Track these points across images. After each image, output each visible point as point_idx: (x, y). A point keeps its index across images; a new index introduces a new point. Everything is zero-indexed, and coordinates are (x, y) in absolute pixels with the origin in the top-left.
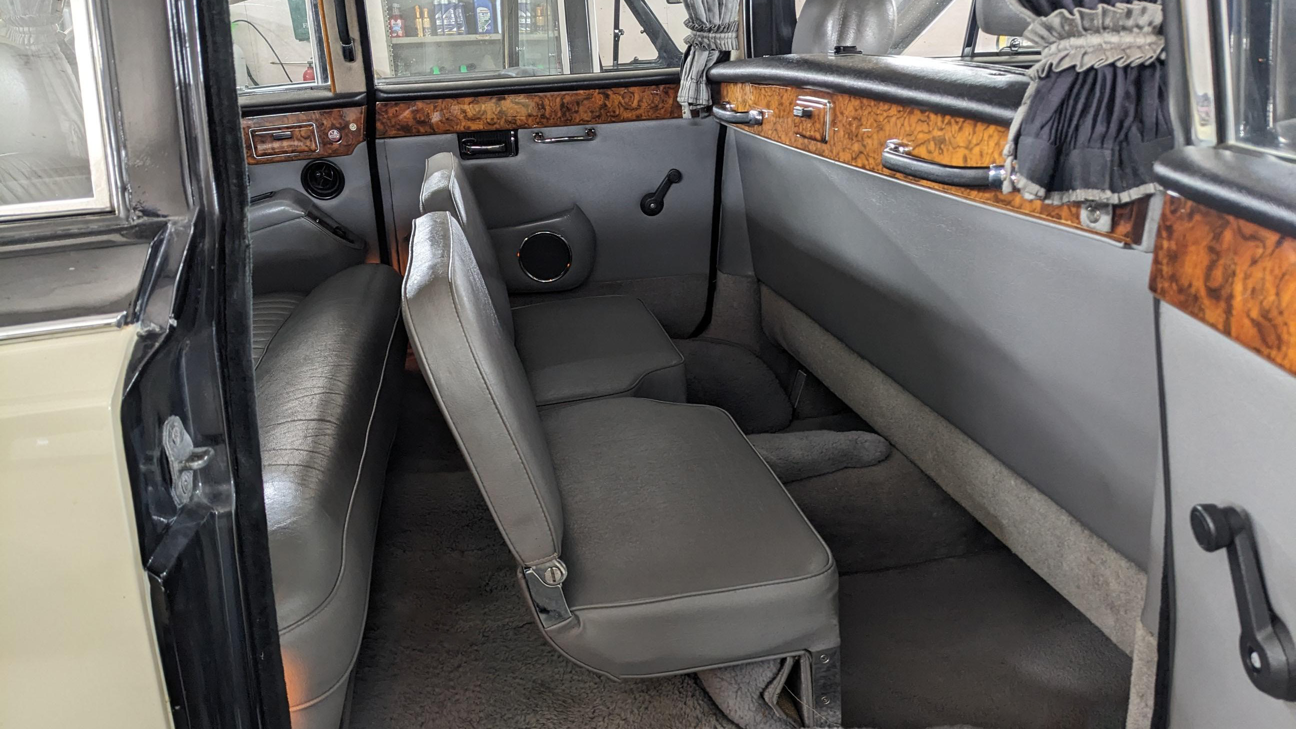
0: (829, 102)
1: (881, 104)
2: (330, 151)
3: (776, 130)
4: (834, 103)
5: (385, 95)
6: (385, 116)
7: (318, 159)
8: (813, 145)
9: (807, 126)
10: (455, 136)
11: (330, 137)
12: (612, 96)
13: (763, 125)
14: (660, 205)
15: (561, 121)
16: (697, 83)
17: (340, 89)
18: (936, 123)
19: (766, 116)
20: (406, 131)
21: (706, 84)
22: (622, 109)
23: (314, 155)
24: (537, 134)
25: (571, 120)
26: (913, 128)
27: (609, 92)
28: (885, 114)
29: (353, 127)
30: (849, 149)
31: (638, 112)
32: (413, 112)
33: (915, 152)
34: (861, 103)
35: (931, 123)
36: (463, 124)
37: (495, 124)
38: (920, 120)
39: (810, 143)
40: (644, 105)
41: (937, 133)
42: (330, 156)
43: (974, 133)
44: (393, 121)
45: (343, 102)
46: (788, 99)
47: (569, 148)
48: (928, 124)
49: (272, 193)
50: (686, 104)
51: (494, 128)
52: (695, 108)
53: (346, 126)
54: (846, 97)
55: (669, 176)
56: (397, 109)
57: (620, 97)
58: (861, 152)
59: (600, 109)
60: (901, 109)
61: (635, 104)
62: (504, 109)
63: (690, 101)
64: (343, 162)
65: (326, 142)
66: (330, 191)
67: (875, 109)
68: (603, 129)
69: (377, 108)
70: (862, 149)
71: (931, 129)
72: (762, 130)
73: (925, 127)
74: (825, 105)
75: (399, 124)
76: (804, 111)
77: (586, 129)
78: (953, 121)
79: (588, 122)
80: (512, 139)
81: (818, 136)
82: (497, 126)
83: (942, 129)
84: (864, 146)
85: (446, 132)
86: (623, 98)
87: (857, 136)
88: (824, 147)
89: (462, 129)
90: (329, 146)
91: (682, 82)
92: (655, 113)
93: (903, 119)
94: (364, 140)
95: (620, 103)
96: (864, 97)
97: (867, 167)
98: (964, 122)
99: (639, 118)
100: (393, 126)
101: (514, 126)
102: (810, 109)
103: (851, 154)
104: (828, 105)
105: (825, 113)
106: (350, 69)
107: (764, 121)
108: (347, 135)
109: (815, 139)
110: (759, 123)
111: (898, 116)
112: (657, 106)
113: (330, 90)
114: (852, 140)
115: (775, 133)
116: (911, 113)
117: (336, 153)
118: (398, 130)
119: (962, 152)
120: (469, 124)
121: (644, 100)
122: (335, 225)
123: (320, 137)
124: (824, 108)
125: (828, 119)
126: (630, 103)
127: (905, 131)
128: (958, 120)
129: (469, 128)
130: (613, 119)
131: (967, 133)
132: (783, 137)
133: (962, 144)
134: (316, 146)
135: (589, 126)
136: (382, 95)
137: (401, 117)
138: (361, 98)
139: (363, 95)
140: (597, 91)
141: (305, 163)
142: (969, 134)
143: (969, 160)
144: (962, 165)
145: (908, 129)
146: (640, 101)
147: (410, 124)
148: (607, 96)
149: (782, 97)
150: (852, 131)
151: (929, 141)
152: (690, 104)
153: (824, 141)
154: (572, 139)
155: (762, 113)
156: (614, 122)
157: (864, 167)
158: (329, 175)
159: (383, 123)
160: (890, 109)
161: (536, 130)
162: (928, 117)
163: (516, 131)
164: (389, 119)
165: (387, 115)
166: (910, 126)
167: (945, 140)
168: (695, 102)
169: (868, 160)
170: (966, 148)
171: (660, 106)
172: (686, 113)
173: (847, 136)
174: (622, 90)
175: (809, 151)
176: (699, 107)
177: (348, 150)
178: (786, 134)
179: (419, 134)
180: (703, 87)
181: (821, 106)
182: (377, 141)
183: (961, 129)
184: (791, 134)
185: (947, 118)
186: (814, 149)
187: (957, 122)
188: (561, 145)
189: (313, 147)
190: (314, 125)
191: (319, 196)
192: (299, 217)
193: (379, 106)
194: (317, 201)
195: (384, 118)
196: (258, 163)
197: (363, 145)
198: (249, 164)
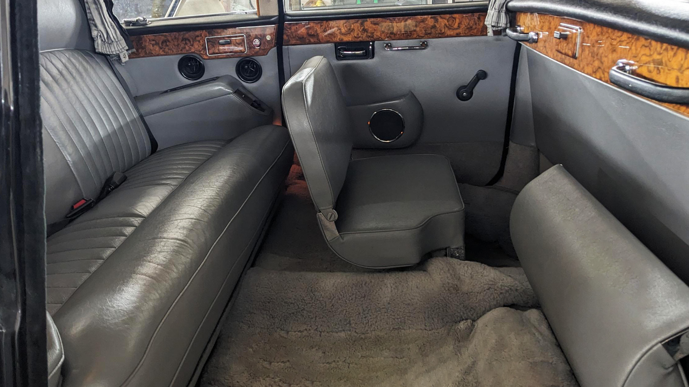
0: (580, 29)
1: (616, 31)
2: (253, 53)
3: (545, 47)
4: (584, 29)
5: (290, 18)
6: (290, 31)
7: (247, 57)
8: (568, 60)
9: (564, 47)
10: (333, 45)
11: (254, 43)
12: (440, 20)
13: (538, 43)
14: (471, 94)
15: (404, 36)
16: (499, 12)
17: (262, 13)
18: (656, 49)
19: (541, 36)
20: (302, 40)
21: (506, 13)
22: (446, 29)
23: (244, 55)
24: (387, 44)
25: (410, 36)
26: (638, 52)
27: (438, 17)
28: (618, 39)
29: (268, 38)
30: (592, 65)
31: (458, 31)
32: (307, 28)
33: (639, 71)
34: (602, 29)
35: (652, 48)
36: (339, 37)
37: (359, 37)
38: (644, 45)
39: (566, 58)
40: (463, 26)
41: (656, 57)
42: (253, 56)
43: (686, 58)
44: (294, 34)
45: (264, 21)
46: (554, 25)
47: (409, 54)
48: (650, 49)
49: (216, 77)
50: (490, 26)
51: (358, 40)
52: (497, 29)
53: (264, 37)
54: (592, 25)
55: (477, 75)
56: (297, 26)
57: (446, 21)
58: (599, 68)
59: (431, 28)
60: (630, 36)
61: (456, 26)
62: (366, 27)
63: (493, 24)
64: (261, 60)
65: (251, 47)
66: (252, 78)
67: (611, 35)
68: (433, 42)
69: (284, 26)
70: (600, 65)
71: (652, 53)
72: (537, 46)
73: (647, 51)
74: (577, 30)
75: (297, 37)
76: (561, 35)
77: (421, 42)
78: (669, 47)
79: (422, 37)
80: (370, 47)
81: (570, 53)
82: (361, 39)
83: (660, 54)
84: (602, 63)
85: (328, 42)
86: (448, 21)
87: (597, 55)
88: (575, 61)
89: (338, 40)
90: (253, 49)
91: (489, 11)
92: (470, 32)
93: (631, 43)
94: (275, 46)
95: (445, 24)
96: (604, 26)
97: (603, 79)
98: (678, 49)
99: (458, 35)
100: (294, 38)
101: (372, 39)
102: (568, 33)
103: (593, 68)
104: (579, 30)
105: (576, 37)
106: (269, 1)
107: (539, 40)
108: (264, 43)
109: (568, 56)
110: (536, 41)
111: (628, 41)
112: (471, 27)
113: (256, 14)
114: (594, 57)
115: (544, 49)
116: (637, 39)
117: (257, 54)
118: (297, 40)
119: (675, 74)
120: (343, 37)
121: (463, 23)
122: (254, 99)
123: (248, 43)
124: (576, 33)
125: (579, 40)
126: (453, 25)
127: (632, 53)
128: (673, 47)
129: (342, 39)
130: (440, 36)
131: (680, 59)
132: (549, 52)
133: (675, 67)
134: (245, 49)
135: (423, 40)
136: (288, 17)
137: (299, 32)
138: (275, 20)
139: (278, 17)
140: (430, 16)
141: (238, 59)
142: (682, 60)
143: (680, 81)
144: (674, 85)
145: (634, 52)
146: (460, 24)
147: (305, 36)
148: (437, 21)
149: (550, 23)
150: (594, 51)
151: (649, 62)
152: (493, 26)
153: (574, 57)
154: (411, 48)
155: (537, 34)
156: (440, 37)
157: (600, 79)
158: (253, 68)
159: (287, 36)
160: (621, 36)
161: (387, 42)
162: (650, 43)
163: (373, 42)
164: (292, 33)
165: (290, 30)
166: (636, 50)
167: (662, 62)
168: (496, 25)
169: (604, 74)
170: (679, 70)
171: (474, 27)
172: (490, 33)
173: (590, 55)
174: (448, 16)
175: (565, 64)
176: (499, 28)
177: (265, 52)
178: (551, 51)
179: (310, 43)
180: (503, 15)
181: (574, 31)
182: (283, 47)
183: (675, 54)
184: (554, 50)
185: (665, 45)
186: (568, 62)
187: (672, 49)
188: (403, 52)
189: (243, 49)
190: (245, 36)
191: (246, 80)
192: (229, 93)
193: (286, 25)
194: (244, 84)
195: (289, 32)
196: (210, 58)
197: (274, 49)
198: (204, 59)
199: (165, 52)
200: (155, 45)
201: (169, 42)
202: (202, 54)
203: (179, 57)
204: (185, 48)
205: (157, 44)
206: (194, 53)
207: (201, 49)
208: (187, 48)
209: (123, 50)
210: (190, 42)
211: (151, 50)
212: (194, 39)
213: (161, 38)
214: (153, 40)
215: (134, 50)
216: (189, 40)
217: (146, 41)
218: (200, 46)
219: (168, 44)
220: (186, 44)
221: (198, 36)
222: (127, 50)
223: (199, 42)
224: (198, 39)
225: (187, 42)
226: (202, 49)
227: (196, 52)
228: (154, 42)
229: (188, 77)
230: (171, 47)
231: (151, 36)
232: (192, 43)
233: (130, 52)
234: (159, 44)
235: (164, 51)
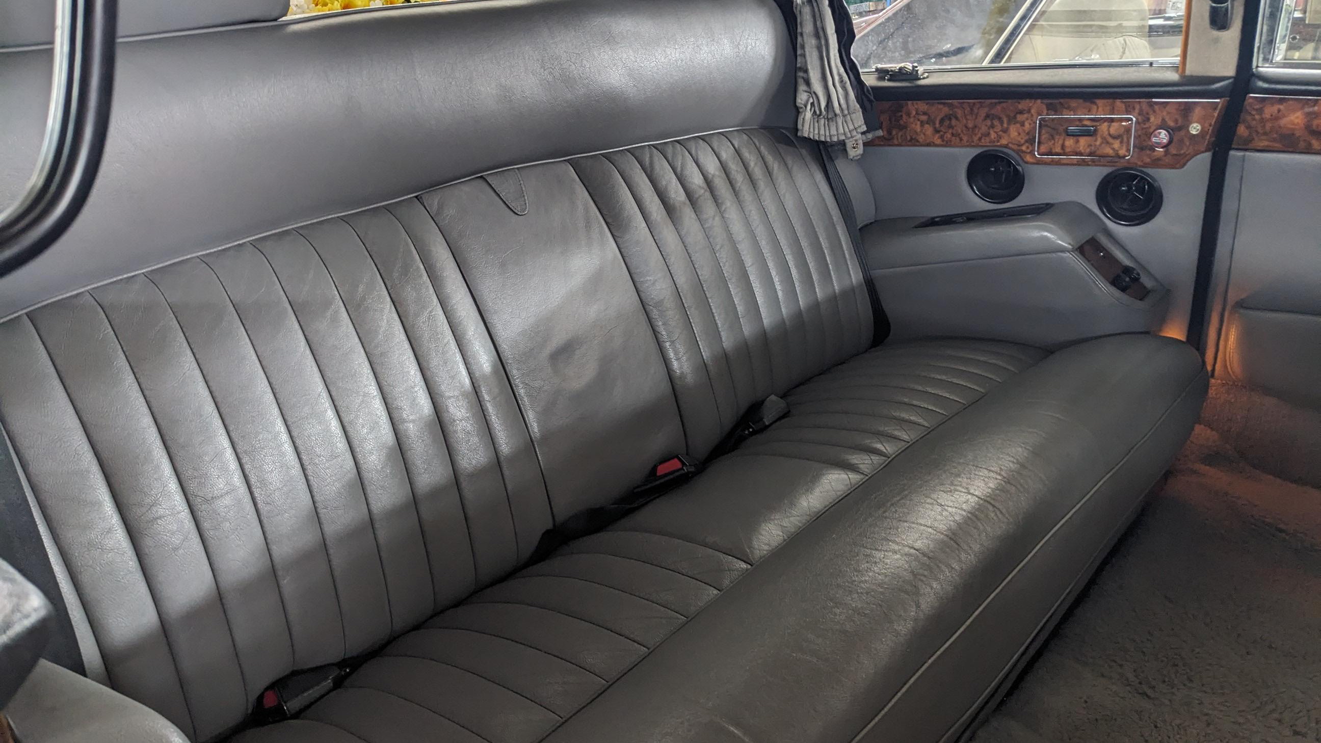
2: (1148, 160)
5: (1266, 85)
6: (1257, 117)
7: (1127, 168)
11: (1153, 139)
17: (1192, 69)
20: (1288, 143)
23: (1121, 164)
29: (1195, 129)
42: (1146, 165)
44: (1268, 126)
45: (1193, 87)
49: (1047, 204)
53: (1185, 127)
56: (1281, 107)
64: (1165, 177)
65: (1144, 146)
66: (1133, 215)
69: (1246, 103)
75: (1277, 132)
90: (1148, 152)
94: (1206, 151)
100: (1265, 134)
106: (1216, 40)
108: (1181, 141)
113: (1176, 70)
117: (1157, 163)
118: (1274, 140)
123: (1137, 137)
134: (1128, 150)
136: (1261, 84)
137: (1283, 122)
138: (1221, 87)
139: (1230, 81)
141: (1106, 171)
147: (1298, 134)
158: (1142, 193)
159: (1248, 127)
164: (1262, 120)
165: (1261, 113)
177: (1178, 162)
179: (1309, 151)
182: (1232, 153)
189: (1122, 152)
190: (1134, 119)
191: (1117, 217)
192: (1063, 250)
193: (1251, 100)
194: (1110, 225)
195: (1254, 119)
196: (1039, 163)
197: (1207, 157)
198: (1027, 163)
199: (943, 141)
200: (927, 123)
201: (957, 118)
202: (1023, 152)
203: (974, 152)
204: (989, 134)
205: (930, 121)
206: (1006, 146)
207: (1023, 141)
208: (993, 135)
209: (854, 133)
210: (1002, 123)
211: (916, 132)
212: (1012, 120)
213: (940, 110)
214: (925, 114)
215: (880, 133)
216: (1000, 119)
217: (909, 115)
218: (1023, 135)
219: (954, 122)
220: (992, 126)
221: (1021, 112)
222: (863, 133)
223: (1023, 125)
224: (1020, 118)
225: (996, 123)
226: (1026, 141)
227: (1010, 145)
228: (924, 118)
229: (984, 195)
230: (960, 131)
231: (922, 106)
232: (1005, 125)
233: (870, 136)
234: (934, 124)
235: (942, 137)
